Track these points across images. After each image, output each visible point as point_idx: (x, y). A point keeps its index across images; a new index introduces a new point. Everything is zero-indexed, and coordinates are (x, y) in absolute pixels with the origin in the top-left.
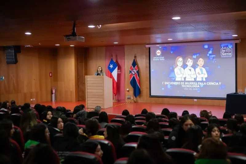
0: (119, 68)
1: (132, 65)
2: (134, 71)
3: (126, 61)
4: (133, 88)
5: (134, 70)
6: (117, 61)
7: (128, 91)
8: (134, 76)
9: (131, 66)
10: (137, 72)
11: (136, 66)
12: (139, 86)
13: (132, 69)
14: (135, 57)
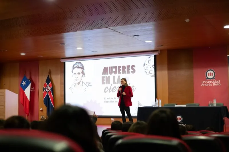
0: (33, 86)
1: (46, 81)
2: (48, 89)
4: (47, 107)
5: (48, 87)
6: (31, 78)
7: (42, 111)
8: (48, 94)
9: (45, 84)
10: (51, 89)
11: (50, 82)
12: (53, 105)
13: (46, 86)
14: (50, 73)
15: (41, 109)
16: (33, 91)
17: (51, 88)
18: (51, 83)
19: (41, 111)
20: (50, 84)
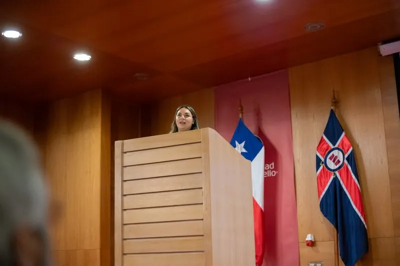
0: (272, 157)
1: (326, 133)
2: (334, 159)
3: (297, 124)
4: (337, 227)
5: (336, 153)
6: (260, 132)
7: (312, 244)
8: (336, 179)
9: (322, 140)
10: (348, 159)
11: (343, 134)
12: (360, 215)
13: (327, 152)
14: (336, 103)
15: (309, 238)
16: (270, 174)
17: (346, 156)
18: (346, 135)
19: (308, 245)
20: (342, 142)
